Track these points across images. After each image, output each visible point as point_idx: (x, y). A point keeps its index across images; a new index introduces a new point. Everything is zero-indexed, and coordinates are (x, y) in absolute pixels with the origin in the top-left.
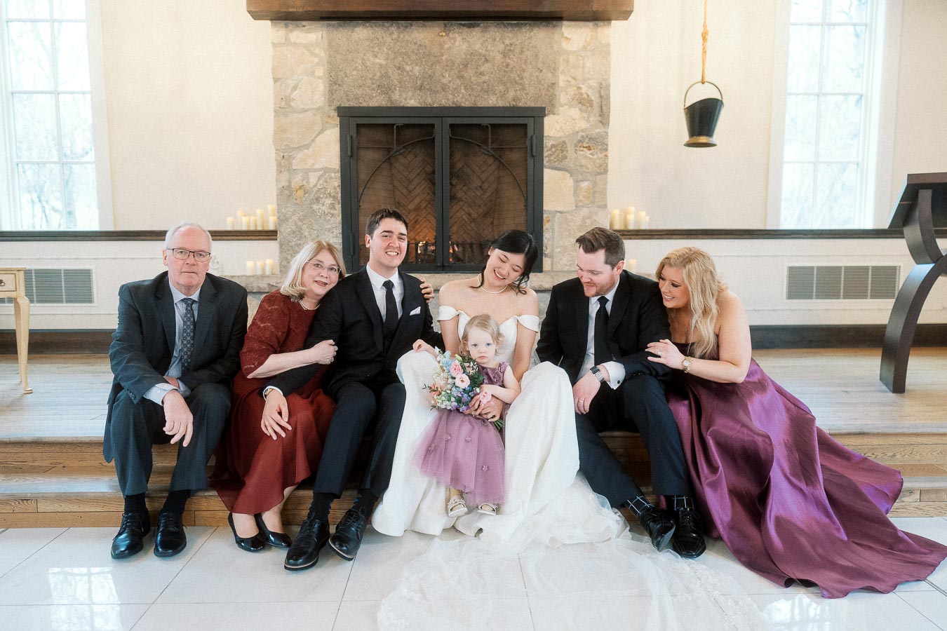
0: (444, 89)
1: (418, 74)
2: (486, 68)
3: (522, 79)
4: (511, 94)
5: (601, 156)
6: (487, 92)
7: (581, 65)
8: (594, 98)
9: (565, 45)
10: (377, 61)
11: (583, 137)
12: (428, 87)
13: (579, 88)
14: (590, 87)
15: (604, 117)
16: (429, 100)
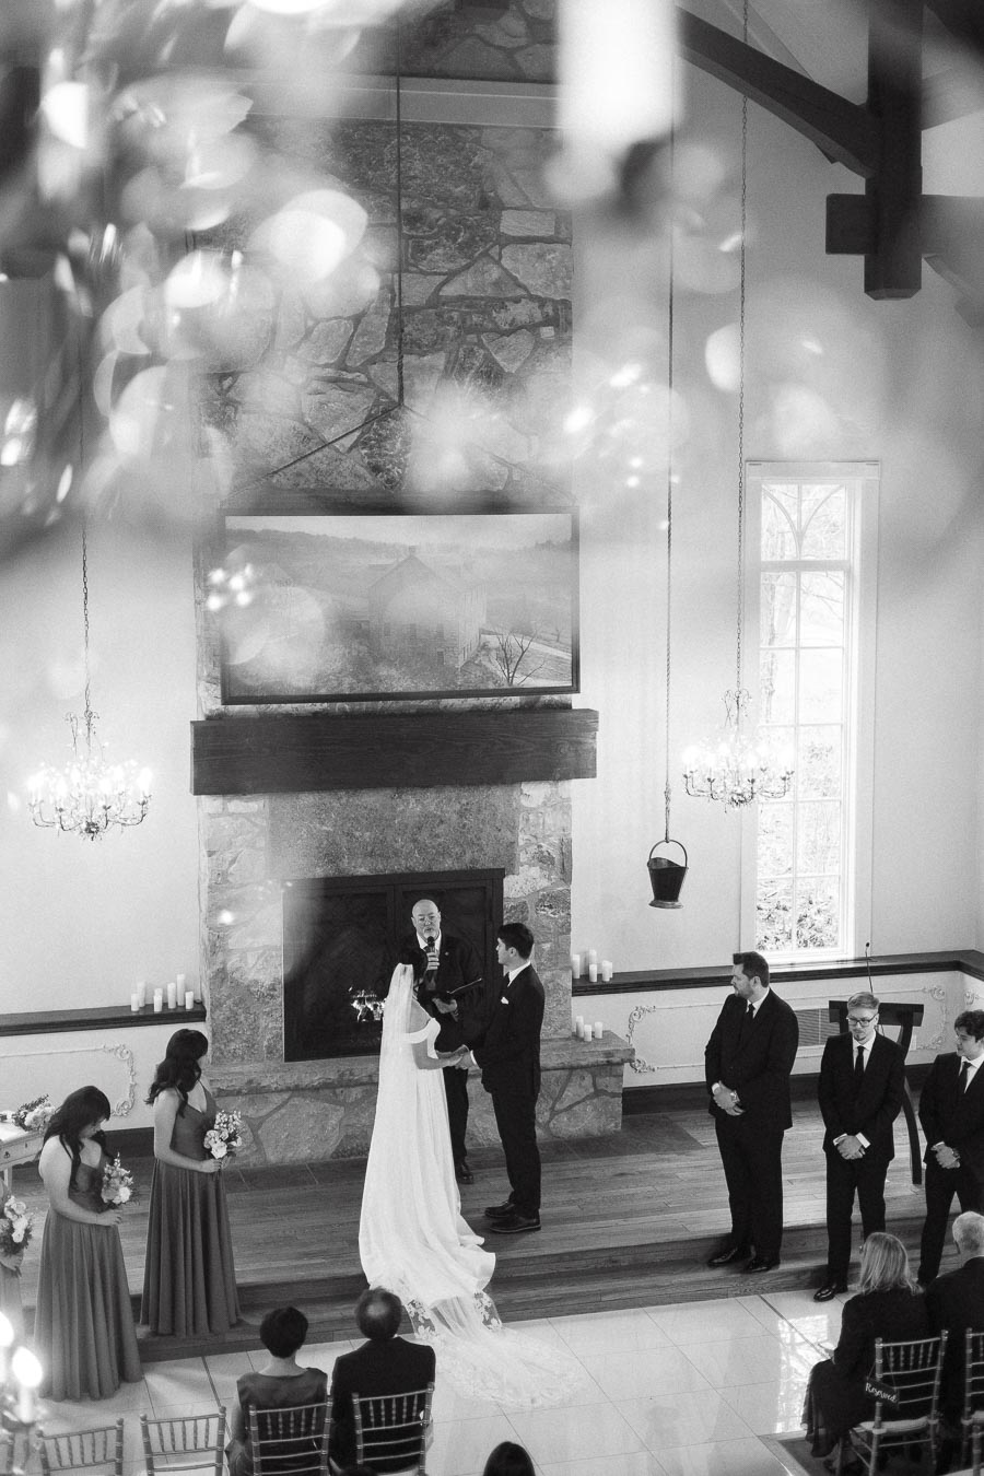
0: (396, 854)
1: (368, 840)
2: (441, 830)
3: (479, 839)
4: (468, 856)
5: (562, 914)
6: (443, 854)
7: (541, 821)
8: (556, 855)
9: (524, 802)
10: (324, 828)
11: (544, 895)
12: (378, 852)
13: (540, 846)
14: (551, 845)
15: (566, 874)
16: (381, 867)
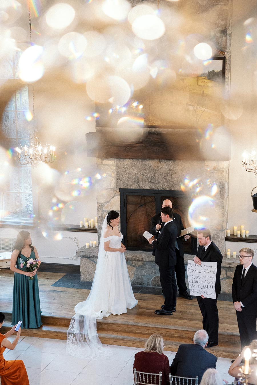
0: (159, 183)
1: (149, 177)
7: (212, 176)
9: (206, 168)
12: (153, 182)
15: (222, 196)
16: (153, 187)
